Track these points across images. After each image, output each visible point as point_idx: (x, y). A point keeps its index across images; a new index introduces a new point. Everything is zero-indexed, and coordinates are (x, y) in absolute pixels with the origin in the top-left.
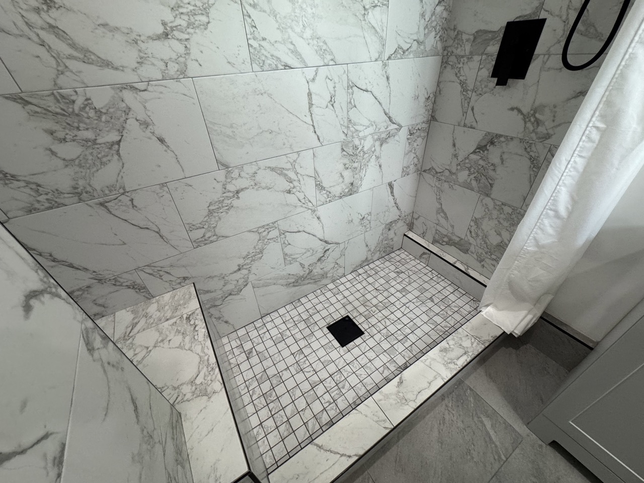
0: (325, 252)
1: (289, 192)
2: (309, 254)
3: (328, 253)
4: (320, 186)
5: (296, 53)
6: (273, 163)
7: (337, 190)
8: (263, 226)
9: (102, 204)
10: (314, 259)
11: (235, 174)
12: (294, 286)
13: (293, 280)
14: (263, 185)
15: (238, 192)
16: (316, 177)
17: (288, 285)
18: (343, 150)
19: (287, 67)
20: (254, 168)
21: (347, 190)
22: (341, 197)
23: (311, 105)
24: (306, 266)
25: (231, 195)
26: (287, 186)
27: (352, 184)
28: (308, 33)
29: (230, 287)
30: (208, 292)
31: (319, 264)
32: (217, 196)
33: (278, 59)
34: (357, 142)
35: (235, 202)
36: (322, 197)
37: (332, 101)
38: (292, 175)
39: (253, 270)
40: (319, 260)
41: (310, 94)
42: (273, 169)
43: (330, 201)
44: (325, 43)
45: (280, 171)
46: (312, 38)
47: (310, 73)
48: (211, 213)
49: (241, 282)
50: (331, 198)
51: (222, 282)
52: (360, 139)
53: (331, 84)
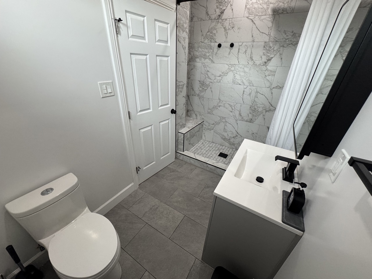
0: (237, 136)
1: (231, 112)
2: (231, 133)
3: (237, 137)
4: (240, 115)
5: (243, 82)
6: (230, 103)
7: (246, 119)
8: (222, 117)
9: (200, 98)
10: (232, 136)
11: (221, 102)
12: (224, 140)
13: (224, 138)
14: (226, 107)
15: (220, 106)
16: (240, 111)
17: (222, 138)
18: (250, 108)
19: (240, 84)
20: (225, 102)
21: (249, 120)
22: (246, 121)
23: (243, 93)
24: (229, 136)
25: (218, 106)
26: (231, 110)
27: (251, 119)
28: (247, 79)
29: (209, 127)
30: (205, 125)
31: (233, 138)
32: (216, 105)
33: (238, 83)
34: (256, 107)
35: (219, 108)
36: (240, 118)
37: (250, 94)
38: (233, 108)
39: (216, 127)
40: (233, 137)
41: (244, 91)
42: (229, 104)
43: (242, 121)
44: (251, 81)
45: (231, 106)
46: (248, 80)
47: (245, 87)
48: (213, 108)
49: (212, 128)
50: (243, 120)
51: (208, 125)
52: (257, 107)
53: (251, 90)
